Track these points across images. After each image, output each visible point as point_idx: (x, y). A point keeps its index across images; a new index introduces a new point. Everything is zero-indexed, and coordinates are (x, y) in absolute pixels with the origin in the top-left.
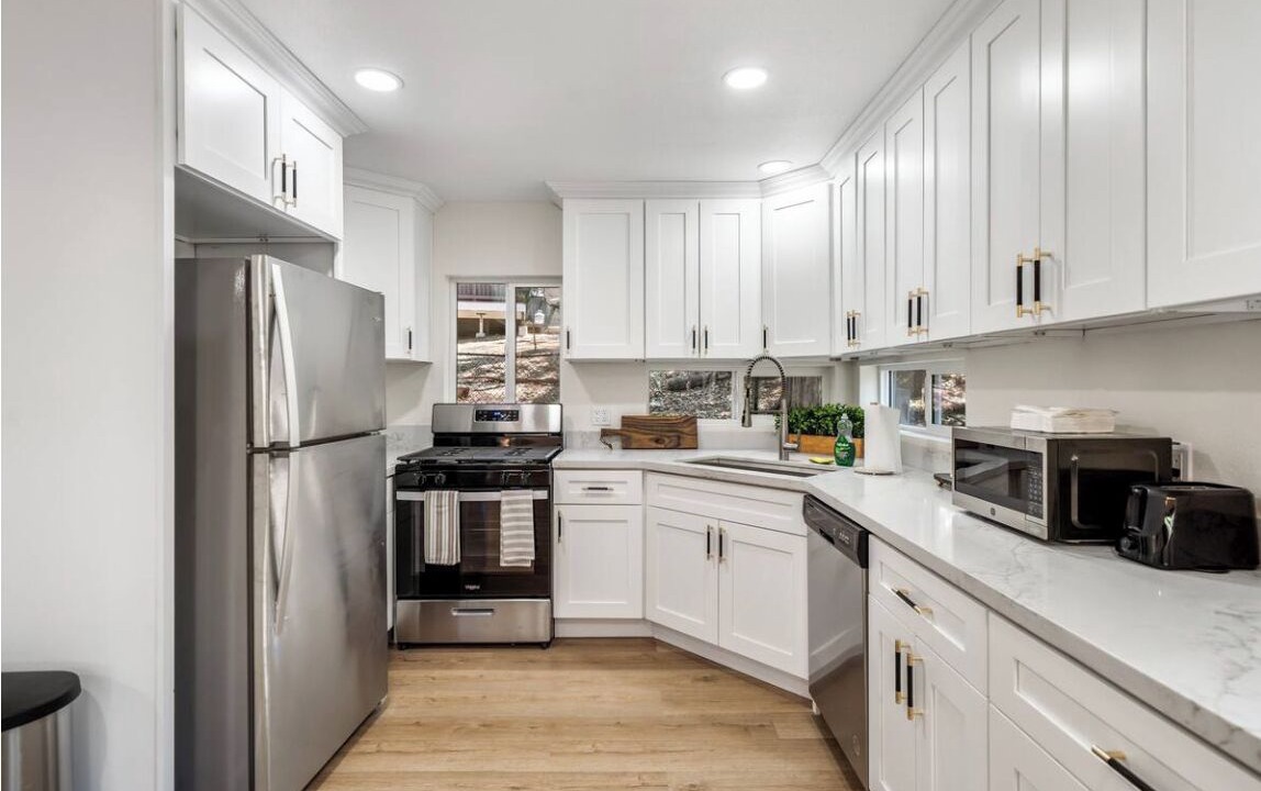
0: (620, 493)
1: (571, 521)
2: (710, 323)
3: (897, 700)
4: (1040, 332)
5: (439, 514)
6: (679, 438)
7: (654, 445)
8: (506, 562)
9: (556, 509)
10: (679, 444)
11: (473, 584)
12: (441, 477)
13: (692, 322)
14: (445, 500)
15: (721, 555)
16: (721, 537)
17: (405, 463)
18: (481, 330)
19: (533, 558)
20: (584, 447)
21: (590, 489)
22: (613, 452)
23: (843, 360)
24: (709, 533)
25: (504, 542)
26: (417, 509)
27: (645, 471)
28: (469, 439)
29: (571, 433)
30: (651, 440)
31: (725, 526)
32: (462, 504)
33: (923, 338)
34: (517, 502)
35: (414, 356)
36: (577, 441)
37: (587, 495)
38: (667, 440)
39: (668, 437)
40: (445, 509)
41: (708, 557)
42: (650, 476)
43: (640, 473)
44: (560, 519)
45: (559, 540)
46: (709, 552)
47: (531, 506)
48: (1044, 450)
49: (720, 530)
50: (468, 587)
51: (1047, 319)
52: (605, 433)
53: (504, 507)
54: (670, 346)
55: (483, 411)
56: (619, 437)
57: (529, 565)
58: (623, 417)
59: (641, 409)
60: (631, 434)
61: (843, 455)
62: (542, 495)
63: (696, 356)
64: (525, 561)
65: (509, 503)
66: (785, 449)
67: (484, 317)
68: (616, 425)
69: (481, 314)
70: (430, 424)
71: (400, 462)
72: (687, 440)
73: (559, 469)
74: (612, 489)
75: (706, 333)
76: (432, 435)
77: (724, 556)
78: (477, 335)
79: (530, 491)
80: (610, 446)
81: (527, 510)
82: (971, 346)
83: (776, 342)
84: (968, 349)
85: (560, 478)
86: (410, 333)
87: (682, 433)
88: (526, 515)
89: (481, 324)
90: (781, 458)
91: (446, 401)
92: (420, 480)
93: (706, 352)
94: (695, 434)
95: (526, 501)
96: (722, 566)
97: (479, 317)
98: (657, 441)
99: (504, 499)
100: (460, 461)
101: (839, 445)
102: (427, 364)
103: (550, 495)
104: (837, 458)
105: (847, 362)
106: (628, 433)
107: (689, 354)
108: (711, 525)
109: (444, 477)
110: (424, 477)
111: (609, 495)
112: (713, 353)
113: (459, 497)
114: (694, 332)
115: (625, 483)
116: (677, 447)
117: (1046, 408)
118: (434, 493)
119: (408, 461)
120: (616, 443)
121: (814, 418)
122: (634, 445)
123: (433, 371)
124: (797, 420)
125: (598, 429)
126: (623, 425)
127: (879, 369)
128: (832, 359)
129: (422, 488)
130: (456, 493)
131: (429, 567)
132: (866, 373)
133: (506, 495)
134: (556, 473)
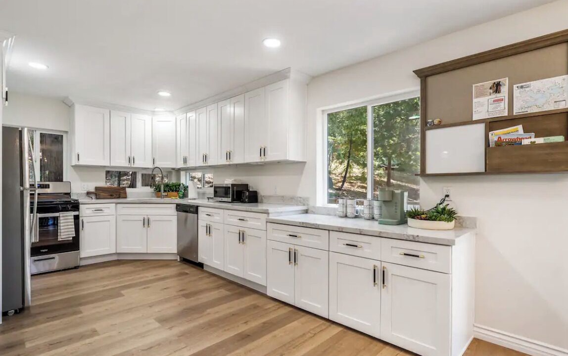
0: (106, 211)
1: (88, 222)
2: (135, 155)
3: (207, 235)
4: (230, 165)
6: (120, 194)
7: (110, 197)
8: (61, 239)
9: (81, 218)
11: (44, 249)
13: (128, 154)
15: (148, 225)
16: (148, 220)
19: (73, 236)
20: (85, 198)
21: (95, 210)
22: (93, 200)
24: (144, 220)
27: (116, 203)
29: (72, 193)
32: (41, 218)
33: (206, 165)
34: (67, 216)
36: (75, 197)
37: (95, 213)
39: (115, 194)
41: (144, 227)
43: (114, 204)
44: (83, 222)
45: (82, 230)
46: (144, 225)
47: (73, 217)
48: (231, 186)
49: (148, 218)
50: (42, 251)
51: (231, 163)
52: (88, 194)
53: (60, 218)
54: (119, 162)
56: (94, 195)
57: (71, 239)
58: (96, 187)
59: (102, 184)
60: (99, 193)
61: (181, 196)
62: (76, 213)
64: (70, 237)
65: (63, 216)
66: (163, 195)
68: (93, 190)
72: (122, 195)
73: (82, 204)
74: (104, 210)
75: (134, 158)
79: (72, 212)
80: (91, 198)
81: (72, 219)
83: (157, 163)
85: (82, 207)
88: (71, 220)
93: (132, 165)
94: (126, 193)
95: (71, 216)
96: (149, 228)
98: (111, 195)
99: (61, 215)
101: (180, 193)
103: (79, 213)
104: (179, 197)
106: (97, 193)
107: (127, 165)
108: (145, 217)
111: (103, 212)
113: (41, 215)
114: (130, 158)
115: (108, 207)
116: (120, 197)
117: (231, 179)
120: (94, 197)
122: (101, 197)
125: (86, 192)
126: (96, 190)
127: (186, 172)
132: (182, 173)
133: (62, 214)
134: (80, 205)
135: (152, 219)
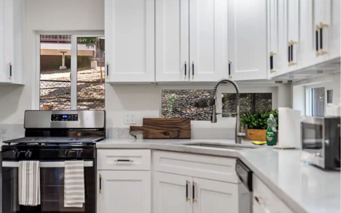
0: (137, 162)
1: (107, 180)
2: (196, 59)
5: (28, 175)
6: (179, 131)
7: (163, 136)
8: (68, 204)
9: (98, 173)
10: (179, 136)
12: (29, 153)
13: (185, 59)
14: (31, 167)
15: (193, 197)
16: (193, 187)
17: (7, 144)
18: (63, 64)
19: (84, 201)
20: (119, 137)
21: (119, 160)
22: (137, 140)
23: (284, 82)
24: (187, 185)
25: (66, 191)
26: (14, 171)
27: (152, 150)
28: (49, 132)
29: (111, 128)
30: (161, 133)
31: (196, 181)
32: (41, 169)
34: (74, 168)
35: (13, 81)
36: (115, 134)
37: (117, 165)
38: (171, 133)
39: (173, 131)
40: (31, 172)
41: (187, 199)
42: (156, 153)
43: (149, 151)
44: (100, 179)
45: (100, 192)
46: (187, 196)
47: (83, 170)
49: (193, 183)
52: (133, 129)
53: (66, 171)
54: (171, 74)
55: (56, 115)
56: (141, 132)
57: (81, 206)
58: (144, 119)
59: (155, 114)
60: (148, 129)
61: (270, 139)
62: (90, 164)
63: (187, 80)
64: (79, 203)
65: (69, 168)
66: (239, 136)
67: (65, 54)
68: (140, 124)
69: (63, 53)
70: (23, 123)
71: (4, 144)
72: (184, 134)
73: (100, 148)
74: (132, 161)
75: (193, 65)
76: (24, 130)
77: (195, 199)
78: (61, 67)
79: (82, 161)
80: (135, 137)
81: (80, 173)
82: (333, 72)
83: (236, 71)
84: (333, 74)
85: (101, 154)
86: (11, 66)
87: (181, 129)
88: (79, 175)
89: (63, 60)
90: (236, 142)
91: (33, 109)
92: (16, 155)
93: (193, 78)
94: (189, 129)
95: (79, 168)
96: (195, 204)
97: (62, 54)
98: (165, 134)
99: (66, 166)
100: (40, 143)
101: (268, 133)
102: (21, 86)
103: (95, 164)
104: (267, 141)
105: (286, 84)
106: (146, 129)
107: (183, 79)
108: (189, 181)
109: (30, 153)
110: (19, 153)
111: (131, 165)
112: (197, 78)
113: (40, 164)
114: (186, 65)
115: (140, 157)
116: (178, 138)
118: (25, 162)
119: (9, 143)
120: (140, 136)
121: (261, 118)
122: (150, 137)
123: (25, 89)
124: (251, 120)
125: (128, 127)
126: (144, 124)
128: (277, 82)
129: (17, 159)
130: (38, 162)
131: (22, 207)
132: (297, 89)
133: (68, 164)
134: (99, 151)
135: (200, 184)
